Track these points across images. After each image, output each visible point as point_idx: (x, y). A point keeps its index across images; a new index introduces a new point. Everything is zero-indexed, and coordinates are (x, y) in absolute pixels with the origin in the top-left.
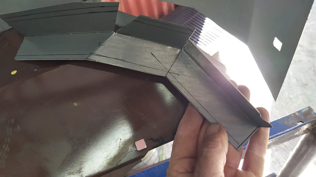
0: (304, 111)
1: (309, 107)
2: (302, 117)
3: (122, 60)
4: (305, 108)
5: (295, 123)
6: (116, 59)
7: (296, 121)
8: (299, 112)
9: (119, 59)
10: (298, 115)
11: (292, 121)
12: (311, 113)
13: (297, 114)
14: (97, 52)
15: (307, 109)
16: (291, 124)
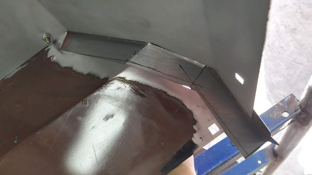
0: (286, 100)
1: (292, 95)
2: (286, 107)
3: (153, 69)
4: (288, 96)
5: (280, 114)
6: (148, 67)
7: (281, 112)
8: (282, 101)
9: (150, 68)
10: (281, 106)
11: (277, 113)
12: (294, 100)
13: (280, 104)
14: (132, 60)
15: (290, 97)
16: (275, 116)
